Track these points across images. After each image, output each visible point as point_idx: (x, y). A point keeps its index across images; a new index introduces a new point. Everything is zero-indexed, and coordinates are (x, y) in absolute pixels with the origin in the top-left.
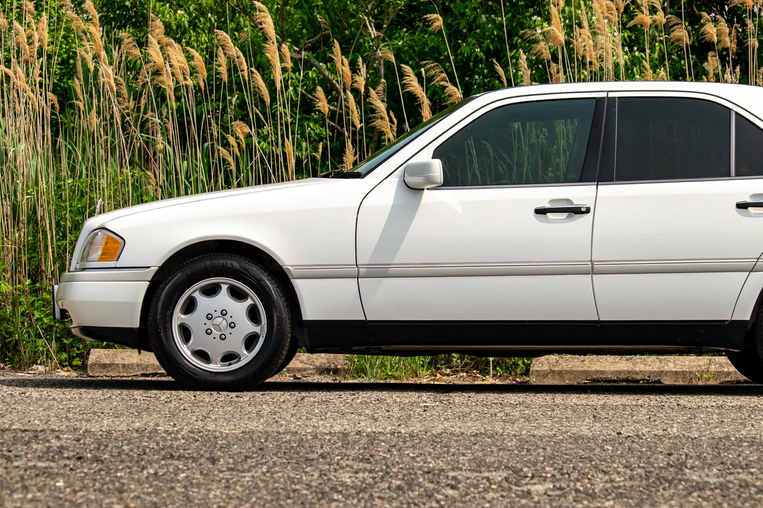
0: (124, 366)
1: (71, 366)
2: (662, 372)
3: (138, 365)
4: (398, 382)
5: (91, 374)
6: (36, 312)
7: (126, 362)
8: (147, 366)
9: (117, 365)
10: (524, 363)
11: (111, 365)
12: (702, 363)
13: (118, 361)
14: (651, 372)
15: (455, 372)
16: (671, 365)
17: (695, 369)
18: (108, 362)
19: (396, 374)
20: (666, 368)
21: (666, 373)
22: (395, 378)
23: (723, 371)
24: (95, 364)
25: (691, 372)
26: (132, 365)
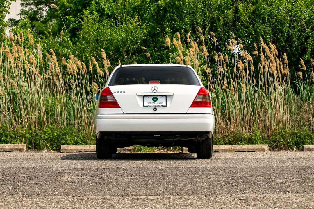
0: (71, 149)
1: (53, 150)
2: (219, 149)
3: (75, 149)
4: (150, 153)
5: (62, 152)
6: (43, 135)
7: (72, 148)
8: (77, 150)
9: (69, 149)
10: (178, 147)
11: (67, 149)
12: (229, 147)
13: (69, 148)
14: (216, 149)
15: (160, 150)
16: (221, 147)
17: (228, 148)
18: (66, 148)
19: (149, 151)
20: (220, 148)
21: (220, 149)
22: (149, 152)
23: (235, 149)
24: (63, 149)
25: (227, 149)
26: (73, 149)
